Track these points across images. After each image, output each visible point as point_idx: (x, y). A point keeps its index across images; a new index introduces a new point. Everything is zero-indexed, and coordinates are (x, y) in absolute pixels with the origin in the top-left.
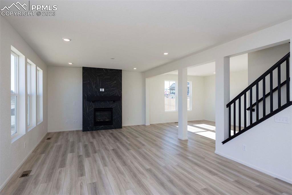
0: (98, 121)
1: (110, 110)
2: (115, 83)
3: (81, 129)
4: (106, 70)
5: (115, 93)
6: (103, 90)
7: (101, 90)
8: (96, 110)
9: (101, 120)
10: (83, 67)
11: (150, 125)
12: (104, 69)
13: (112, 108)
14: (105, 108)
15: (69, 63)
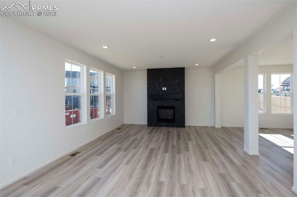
0: (162, 118)
1: (172, 108)
2: (177, 82)
3: (146, 123)
4: (168, 69)
5: (177, 91)
6: (165, 89)
7: (163, 88)
8: (159, 108)
9: (164, 118)
10: (147, 69)
11: (222, 127)
12: (166, 68)
13: (174, 107)
14: (166, 107)
15: (134, 67)
